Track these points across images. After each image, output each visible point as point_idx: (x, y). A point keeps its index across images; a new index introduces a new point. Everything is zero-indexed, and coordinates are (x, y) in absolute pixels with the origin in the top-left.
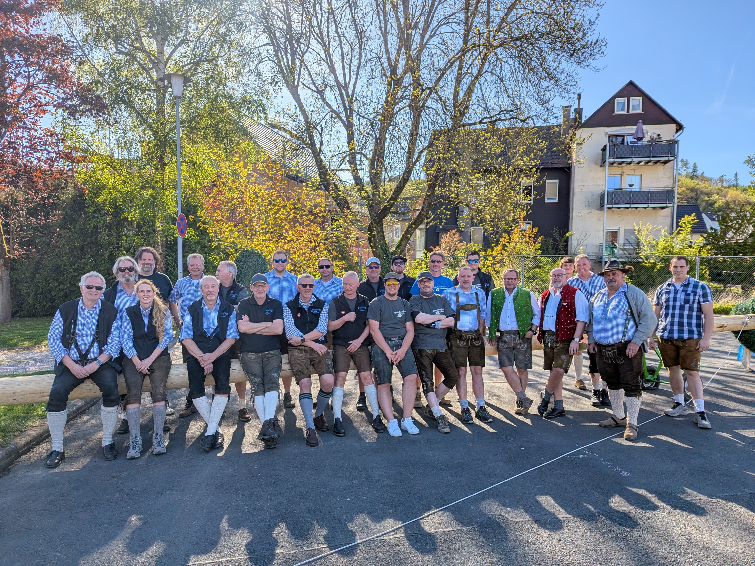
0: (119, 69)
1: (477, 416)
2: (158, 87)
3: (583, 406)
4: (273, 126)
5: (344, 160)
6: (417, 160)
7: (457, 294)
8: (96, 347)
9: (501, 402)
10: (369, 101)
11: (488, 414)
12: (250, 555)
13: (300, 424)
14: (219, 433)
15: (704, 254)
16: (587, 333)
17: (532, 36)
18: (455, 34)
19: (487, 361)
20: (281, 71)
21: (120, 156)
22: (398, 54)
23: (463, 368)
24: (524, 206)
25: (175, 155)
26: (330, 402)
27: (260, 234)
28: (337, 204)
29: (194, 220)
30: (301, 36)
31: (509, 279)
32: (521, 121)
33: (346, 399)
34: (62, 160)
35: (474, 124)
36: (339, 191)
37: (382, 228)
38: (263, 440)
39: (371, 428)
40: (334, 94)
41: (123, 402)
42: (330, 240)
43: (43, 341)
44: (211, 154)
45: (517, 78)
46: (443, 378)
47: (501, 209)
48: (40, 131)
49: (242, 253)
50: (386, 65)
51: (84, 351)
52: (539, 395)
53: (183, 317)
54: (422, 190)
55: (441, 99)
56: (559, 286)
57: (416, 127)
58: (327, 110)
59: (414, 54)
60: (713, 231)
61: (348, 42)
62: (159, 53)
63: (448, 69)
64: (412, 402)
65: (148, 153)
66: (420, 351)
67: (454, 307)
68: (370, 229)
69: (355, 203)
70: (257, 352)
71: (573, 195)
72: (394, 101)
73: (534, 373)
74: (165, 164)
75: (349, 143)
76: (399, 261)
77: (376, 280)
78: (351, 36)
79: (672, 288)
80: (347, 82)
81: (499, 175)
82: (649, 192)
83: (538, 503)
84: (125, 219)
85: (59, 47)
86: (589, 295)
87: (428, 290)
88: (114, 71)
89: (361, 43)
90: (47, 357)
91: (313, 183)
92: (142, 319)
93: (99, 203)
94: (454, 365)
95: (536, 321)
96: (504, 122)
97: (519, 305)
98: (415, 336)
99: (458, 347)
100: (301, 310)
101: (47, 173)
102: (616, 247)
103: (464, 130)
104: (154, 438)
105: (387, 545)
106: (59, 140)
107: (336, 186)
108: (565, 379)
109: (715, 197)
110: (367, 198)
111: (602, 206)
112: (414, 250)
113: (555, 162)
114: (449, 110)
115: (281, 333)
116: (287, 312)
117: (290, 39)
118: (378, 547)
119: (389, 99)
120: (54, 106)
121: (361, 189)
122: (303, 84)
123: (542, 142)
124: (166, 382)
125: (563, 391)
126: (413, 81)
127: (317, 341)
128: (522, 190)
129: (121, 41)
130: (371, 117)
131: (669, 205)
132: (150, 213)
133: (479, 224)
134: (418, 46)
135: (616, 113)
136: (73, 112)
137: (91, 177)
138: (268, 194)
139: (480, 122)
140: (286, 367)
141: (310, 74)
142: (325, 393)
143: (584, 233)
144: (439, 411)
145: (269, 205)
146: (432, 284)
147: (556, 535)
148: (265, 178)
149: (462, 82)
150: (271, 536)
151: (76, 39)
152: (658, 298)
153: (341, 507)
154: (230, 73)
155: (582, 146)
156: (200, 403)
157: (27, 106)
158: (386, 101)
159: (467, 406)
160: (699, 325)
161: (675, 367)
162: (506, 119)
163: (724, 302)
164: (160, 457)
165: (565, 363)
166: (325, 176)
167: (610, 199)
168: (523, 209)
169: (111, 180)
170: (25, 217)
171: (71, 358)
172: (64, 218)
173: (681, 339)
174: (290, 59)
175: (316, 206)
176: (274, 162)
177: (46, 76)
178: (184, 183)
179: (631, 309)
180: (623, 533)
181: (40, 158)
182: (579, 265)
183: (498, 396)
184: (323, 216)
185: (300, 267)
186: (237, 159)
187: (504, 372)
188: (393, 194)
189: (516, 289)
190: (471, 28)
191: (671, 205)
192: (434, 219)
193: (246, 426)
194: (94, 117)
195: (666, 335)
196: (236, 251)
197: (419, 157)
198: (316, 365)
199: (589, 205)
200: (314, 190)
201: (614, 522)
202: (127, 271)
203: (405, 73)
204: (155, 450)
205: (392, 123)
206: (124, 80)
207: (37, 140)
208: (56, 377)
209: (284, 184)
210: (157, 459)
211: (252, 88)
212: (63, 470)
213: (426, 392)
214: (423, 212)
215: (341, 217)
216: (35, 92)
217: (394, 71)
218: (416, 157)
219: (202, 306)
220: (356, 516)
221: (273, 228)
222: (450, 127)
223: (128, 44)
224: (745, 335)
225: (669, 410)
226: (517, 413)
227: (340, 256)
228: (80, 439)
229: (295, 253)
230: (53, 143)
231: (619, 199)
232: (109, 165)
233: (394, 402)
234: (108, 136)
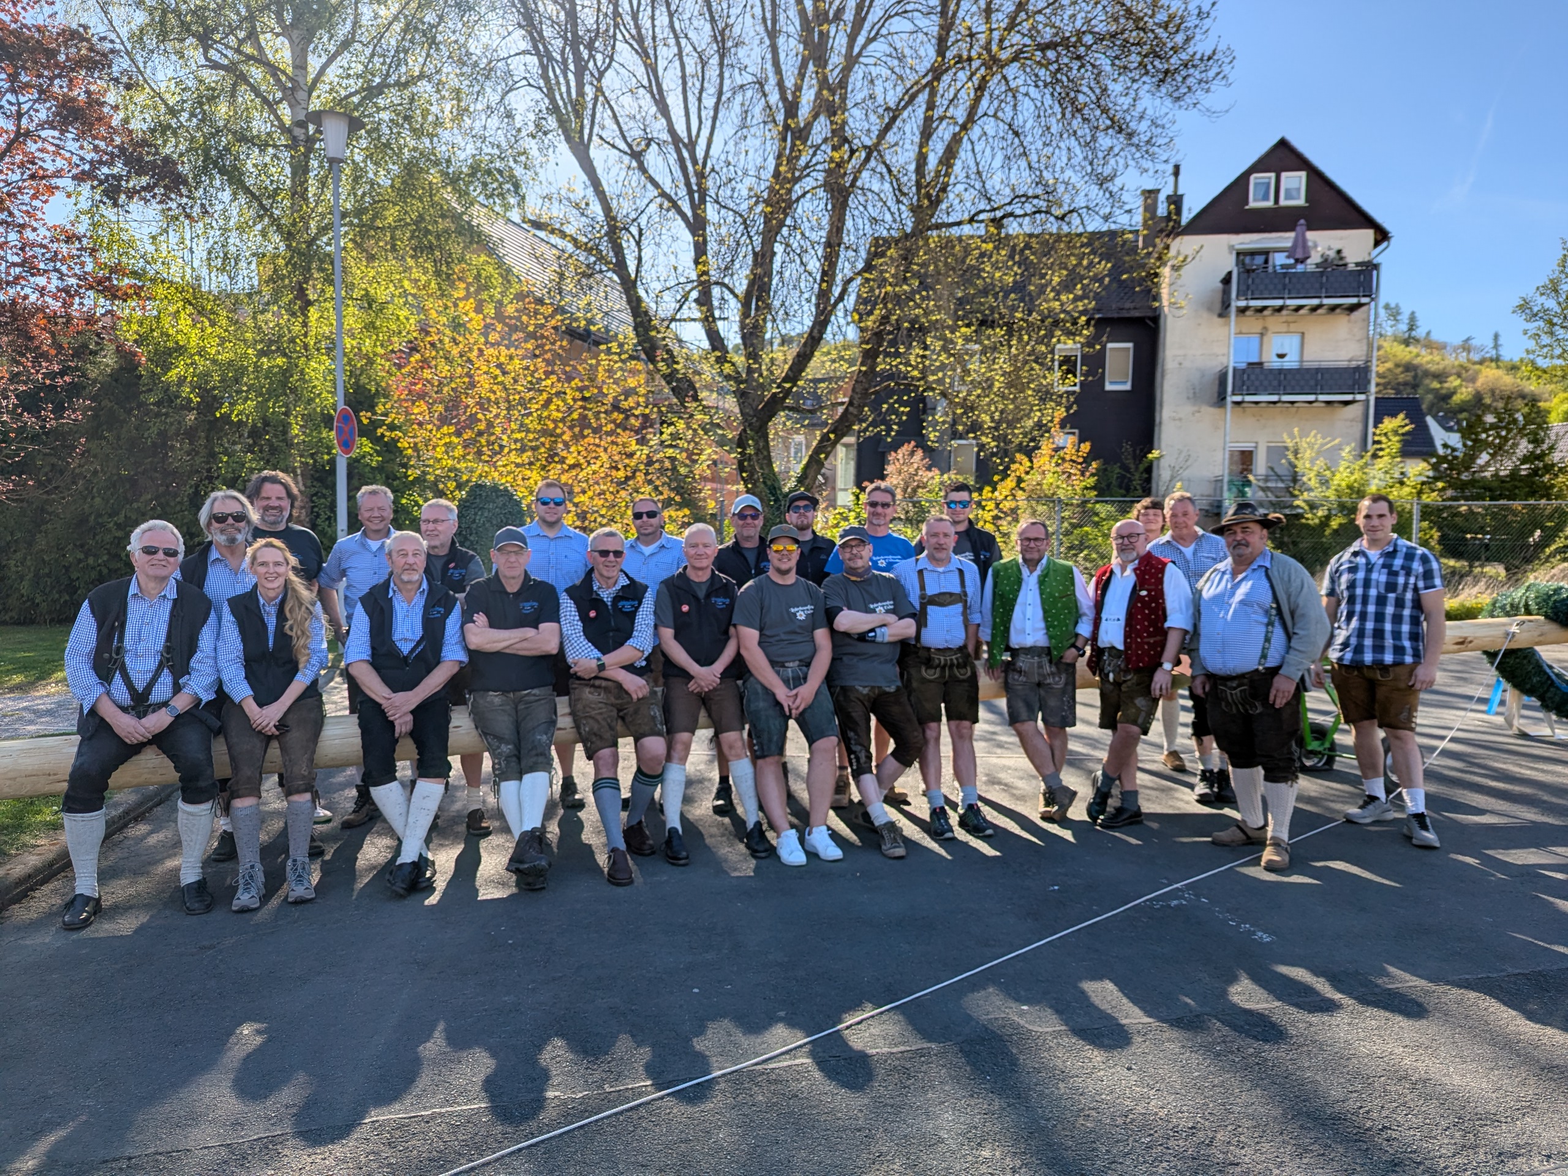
0: (212, 99)
1: (962, 824)
2: (294, 139)
3: (1179, 804)
4: (537, 225)
5: (686, 297)
6: (841, 298)
7: (920, 572)
8: (166, 678)
9: (1012, 797)
10: (740, 173)
11: (984, 819)
12: (491, 1101)
13: (592, 836)
14: (427, 859)
15: (1430, 498)
17: (1079, 40)
18: (920, 35)
19: (982, 713)
20: (554, 109)
21: (213, 286)
22: (802, 75)
23: (933, 725)
24: (1061, 396)
25: (331, 282)
26: (657, 796)
27: (511, 451)
28: (673, 389)
29: (372, 422)
30: (597, 35)
31: (1029, 539)
32: (1057, 218)
33: (690, 791)
34: (90, 293)
35: (959, 224)
36: (677, 363)
37: (767, 442)
38: (517, 871)
39: (742, 847)
40: (666, 159)
42: (657, 466)
43: (54, 672)
44: (406, 283)
45: (1048, 128)
46: (892, 745)
47: (1013, 401)
48: (43, 231)
49: (471, 490)
50: (774, 98)
51: (140, 686)
52: (1089, 782)
53: (349, 617)
54: (851, 363)
55: (890, 171)
56: (1131, 557)
57: (837, 229)
58: (652, 192)
59: (833, 77)
60: (1449, 451)
61: (695, 49)
62: (295, 67)
63: (905, 108)
64: (827, 794)
65: (271, 280)
66: (845, 690)
67: (915, 599)
68: (741, 443)
69: (708, 387)
70: (505, 692)
71: (1163, 376)
72: (793, 174)
73: (1079, 737)
74: (309, 303)
75: (697, 262)
76: (802, 503)
77: (753, 544)
78: (701, 34)
79: (1360, 560)
80: (694, 132)
81: (1010, 333)
82: (1318, 370)
83: (1083, 995)
84: (226, 417)
85: (83, 52)
86: (1193, 575)
87: (860, 563)
88: (201, 104)
89: (722, 53)
90: (60, 705)
91: (621, 345)
92: (262, 620)
93: (169, 384)
94: (915, 719)
95: (1084, 629)
96: (1020, 220)
97: (1051, 595)
98: (834, 660)
99: (924, 681)
100: (598, 603)
101: (60, 320)
102: (1250, 484)
103: (939, 236)
104: (288, 869)
105: (775, 1080)
106: (85, 249)
107: (669, 352)
108: (1141, 750)
109: (1453, 382)
110: (735, 378)
111: (1221, 399)
112: (834, 489)
113: (1128, 305)
114: (905, 194)
115: (555, 652)
116: (568, 608)
117: (575, 42)
118: (756, 1085)
119: (782, 169)
120: (74, 178)
121: (721, 360)
122: (601, 138)
123: (1100, 262)
124: (314, 752)
126: (833, 131)
127: (630, 668)
128: (1056, 363)
129: (216, 42)
130: (744, 207)
131: (1359, 397)
132: (275, 408)
133: (968, 432)
134: (842, 60)
135: (1253, 204)
136: (112, 192)
137: (152, 330)
138: (527, 368)
139: (971, 220)
140: (564, 721)
141: (615, 116)
142: (647, 777)
143: (1184, 454)
144: (883, 813)
145: (530, 390)
146: (867, 551)
147: (1122, 1057)
148: (521, 335)
149: (934, 137)
150: (535, 1063)
151: (118, 36)
152: (1333, 581)
153: (681, 1007)
154: (447, 112)
155: (1182, 272)
156: (386, 795)
157: (16, 177)
158: (777, 174)
159: (941, 802)
160: (1415, 637)
161: (1366, 723)
162: (1026, 215)
163: (1470, 595)
164: (301, 907)
165: (1143, 714)
166: (647, 330)
167: (1239, 383)
168: (1059, 404)
169: (194, 335)
170: (12, 412)
171: (114, 702)
172: (95, 416)
173: (1379, 665)
174: (573, 84)
175: (628, 393)
176: (540, 301)
177: (56, 114)
178: (349, 343)
179: (1278, 602)
180: (1257, 1055)
181: (43, 288)
182: (1173, 516)
183: (1006, 785)
184: (643, 415)
186: (462, 293)
187: (1020, 734)
188: (790, 369)
189: (1044, 561)
190: (952, 24)
191: (1362, 397)
192: (874, 424)
193: (483, 844)
194: (160, 202)
195: (1348, 655)
196: (460, 487)
197: (844, 291)
198: (628, 719)
199: (1195, 396)
200: (624, 362)
201: (1241, 1033)
202: (230, 520)
203: (816, 116)
204: (291, 894)
205: (788, 222)
206: (221, 124)
207: (37, 250)
208: (81, 742)
209: (561, 347)
210: (296, 912)
211: (493, 145)
212: (96, 935)
213: (857, 775)
214: (851, 409)
215: (680, 418)
216: (31, 147)
217: (791, 109)
218: (837, 291)
219: (391, 594)
220: (710, 1025)
221: (537, 439)
222: (909, 230)
223: (229, 47)
224: (1511, 661)
225: (1353, 810)
226: (1043, 818)
227: (677, 499)
228: (132, 871)
229: (584, 492)
230: (72, 257)
231: (1257, 383)
232: (191, 304)
233: (791, 798)
234: (188, 242)
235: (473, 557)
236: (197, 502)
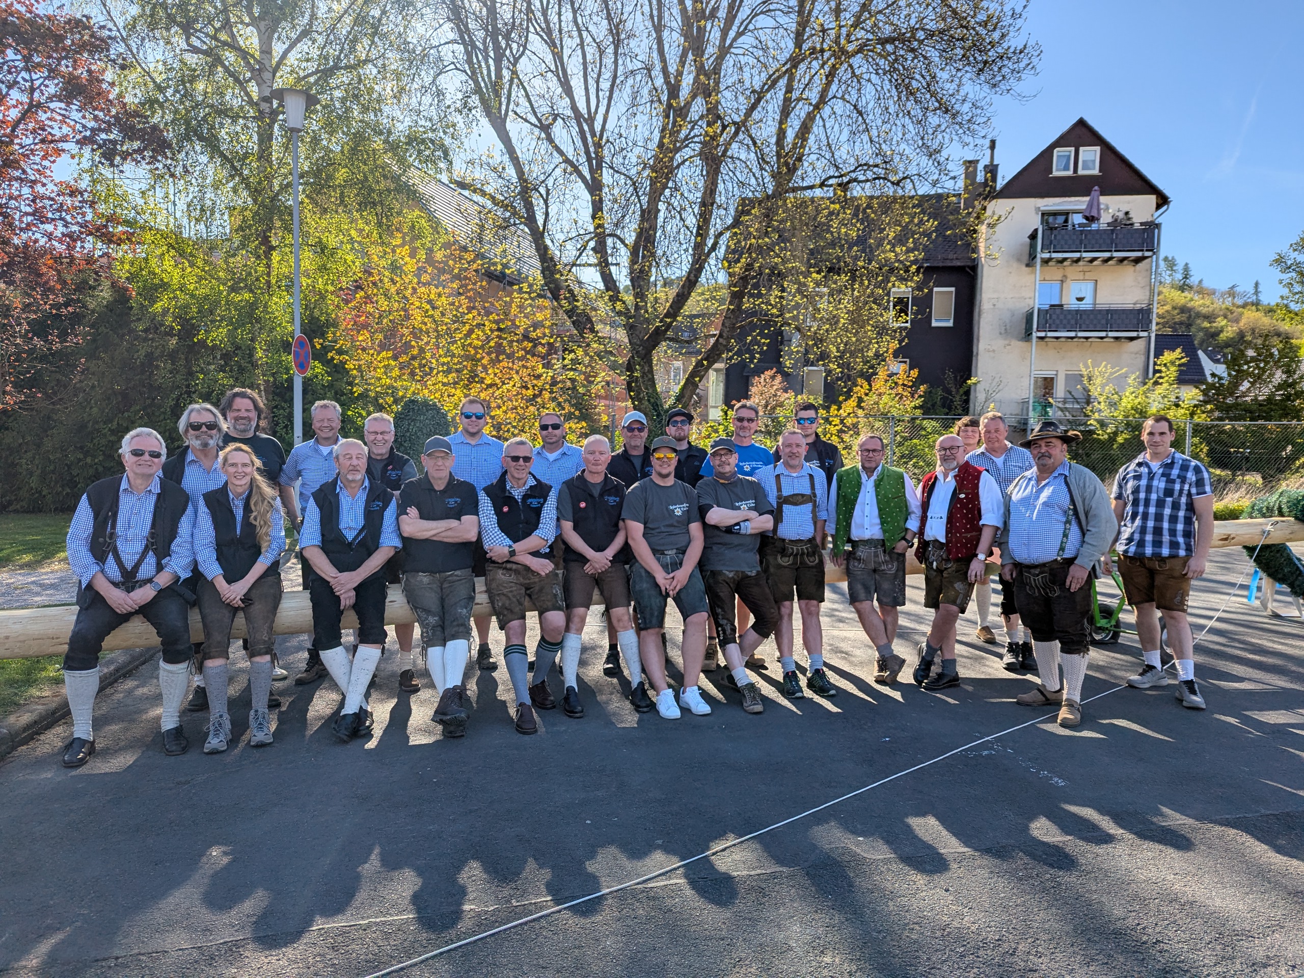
0: (193, 79)
1: (810, 685)
2: (261, 112)
3: (990, 671)
4: (462, 185)
5: (585, 246)
6: (714, 248)
7: (778, 477)
8: (151, 559)
9: (851, 663)
10: (630, 144)
11: (828, 681)
12: (418, 913)
13: (505, 693)
14: (366, 711)
15: (1201, 419)
16: (1000, 545)
17: (913, 36)
18: (781, 30)
19: (828, 594)
20: (478, 90)
21: (192, 233)
22: (682, 63)
23: (787, 603)
24: (895, 331)
25: (290, 231)
26: (557, 660)
27: (438, 372)
28: (574, 323)
29: (323, 347)
30: (513, 28)
31: (868, 451)
32: (893, 183)
33: (585, 656)
34: (90, 238)
35: (811, 187)
36: (577, 301)
37: (651, 367)
38: (441, 722)
40: (569, 132)
41: (199, 656)
42: (560, 385)
43: (57, 552)
44: (353, 232)
45: (887, 109)
46: (752, 620)
47: (855, 335)
48: (51, 186)
49: (406, 404)
50: (659, 81)
51: (129, 566)
52: (916, 652)
53: (303, 510)
54: (722, 302)
55: (755, 143)
56: (952, 466)
57: (710, 191)
58: (558, 159)
59: (708, 64)
60: (1217, 379)
61: (594, 40)
62: (262, 52)
63: (768, 91)
64: (699, 660)
65: (241, 228)
66: (714, 573)
67: (773, 499)
68: (630, 367)
69: (603, 321)
70: (432, 573)
71: (979, 315)
72: (675, 145)
73: (907, 614)
74: (273, 248)
75: (594, 217)
76: (679, 418)
77: (640, 452)
78: (600, 29)
79: (1144, 470)
80: (593, 110)
81: (853, 279)
82: (1108, 311)
83: (909, 828)
84: (203, 343)
85: (86, 37)
86: (1004, 482)
87: (727, 469)
88: (183, 83)
89: (617, 44)
90: (62, 580)
91: (530, 286)
92: (231, 512)
93: (155, 315)
94: (772, 599)
95: (913, 524)
96: (863, 185)
97: (885, 496)
98: (705, 548)
99: (780, 567)
100: (510, 500)
101: (65, 260)
102: (1051, 405)
103: (795, 198)
104: (251, 718)
105: (652, 897)
106: (86, 202)
107: (571, 291)
108: (960, 626)
109: (1221, 322)
110: (626, 314)
111: (1028, 335)
112: (706, 406)
113: (950, 256)
114: (767, 163)
115: (474, 540)
116: (485, 503)
117: (494, 34)
118: (638, 901)
119: (666, 141)
120: (78, 142)
121: (614, 299)
122: (516, 113)
123: (928, 221)
124: (273, 621)
125: (957, 646)
126: (708, 110)
127: (536, 554)
128: (891, 304)
129: (196, 31)
130: (633, 172)
131: (1142, 334)
132: (242, 335)
133: (818, 361)
134: (716, 50)
135: (1056, 173)
136: (109, 154)
137: (141, 269)
138: (453, 304)
139: (822, 185)
140: (481, 598)
141: (527, 96)
142: (550, 644)
143: (997, 380)
144: (745, 676)
145: (455, 322)
146: (734, 459)
147: (941, 880)
148: (448, 276)
149: (792, 115)
150: (454, 881)
151: (115, 25)
152: (1120, 487)
153: (576, 835)
154: (388, 90)
155: (997, 229)
156: (333, 658)
157: (29, 141)
158: (661, 145)
159: (793, 667)
160: (1188, 534)
161: (1146, 605)
162: (867, 181)
163: (1232, 500)
164: (261, 750)
165: (961, 596)
166: (553, 273)
167: (1042, 321)
168: (893, 338)
169: (176, 274)
170: (24, 336)
171: (107, 578)
172: (94, 340)
173: (1157, 556)
174: (493, 68)
175: (536, 325)
176: (464, 249)
177: (62, 90)
178: (305, 281)
179: (1074, 505)
180: (1053, 879)
181: (51, 234)
182: (987, 432)
183: (847, 653)
184: (549, 344)
185: (508, 431)
186: (399, 242)
187: (858, 612)
188: (671, 306)
189: (880, 468)
190: (808, 21)
191: (1145, 334)
192: (739, 353)
193: (413, 699)
194: (148, 163)
195: (1132, 549)
196: (396, 402)
197: (715, 244)
198: (534, 596)
199: (1006, 332)
200: (533, 299)
201: (1039, 861)
202: (204, 429)
203: (694, 97)
204: (253, 738)
205: (670, 185)
206: (200, 98)
207: (46, 202)
208: (80, 612)
209: (481, 286)
210: (257, 753)
211: (426, 119)
212: (91, 772)
213: (723, 644)
214: (721, 340)
215: (579, 346)
216: (42, 116)
217: (674, 91)
218: (710, 243)
219: (338, 490)
220: (600, 850)
221: (461, 363)
222: (770, 192)
223: (207, 35)
224: (1266, 553)
225: (1135, 677)
226: (877, 681)
227: (577, 413)
228: (121, 719)
229: (499, 407)
230: (75, 208)
231: (1058, 322)
232: (174, 248)
233: (668, 663)
234: (172, 197)
235: (408, 460)
236: (177, 413)
